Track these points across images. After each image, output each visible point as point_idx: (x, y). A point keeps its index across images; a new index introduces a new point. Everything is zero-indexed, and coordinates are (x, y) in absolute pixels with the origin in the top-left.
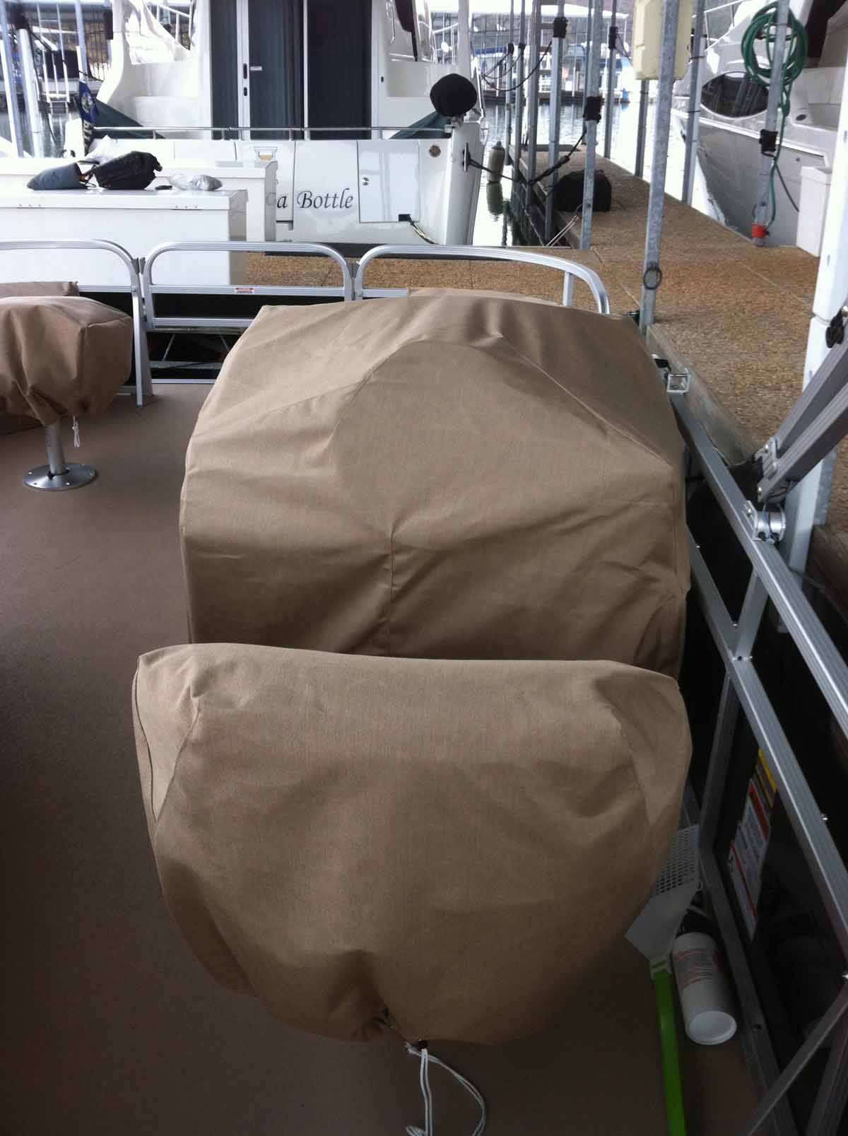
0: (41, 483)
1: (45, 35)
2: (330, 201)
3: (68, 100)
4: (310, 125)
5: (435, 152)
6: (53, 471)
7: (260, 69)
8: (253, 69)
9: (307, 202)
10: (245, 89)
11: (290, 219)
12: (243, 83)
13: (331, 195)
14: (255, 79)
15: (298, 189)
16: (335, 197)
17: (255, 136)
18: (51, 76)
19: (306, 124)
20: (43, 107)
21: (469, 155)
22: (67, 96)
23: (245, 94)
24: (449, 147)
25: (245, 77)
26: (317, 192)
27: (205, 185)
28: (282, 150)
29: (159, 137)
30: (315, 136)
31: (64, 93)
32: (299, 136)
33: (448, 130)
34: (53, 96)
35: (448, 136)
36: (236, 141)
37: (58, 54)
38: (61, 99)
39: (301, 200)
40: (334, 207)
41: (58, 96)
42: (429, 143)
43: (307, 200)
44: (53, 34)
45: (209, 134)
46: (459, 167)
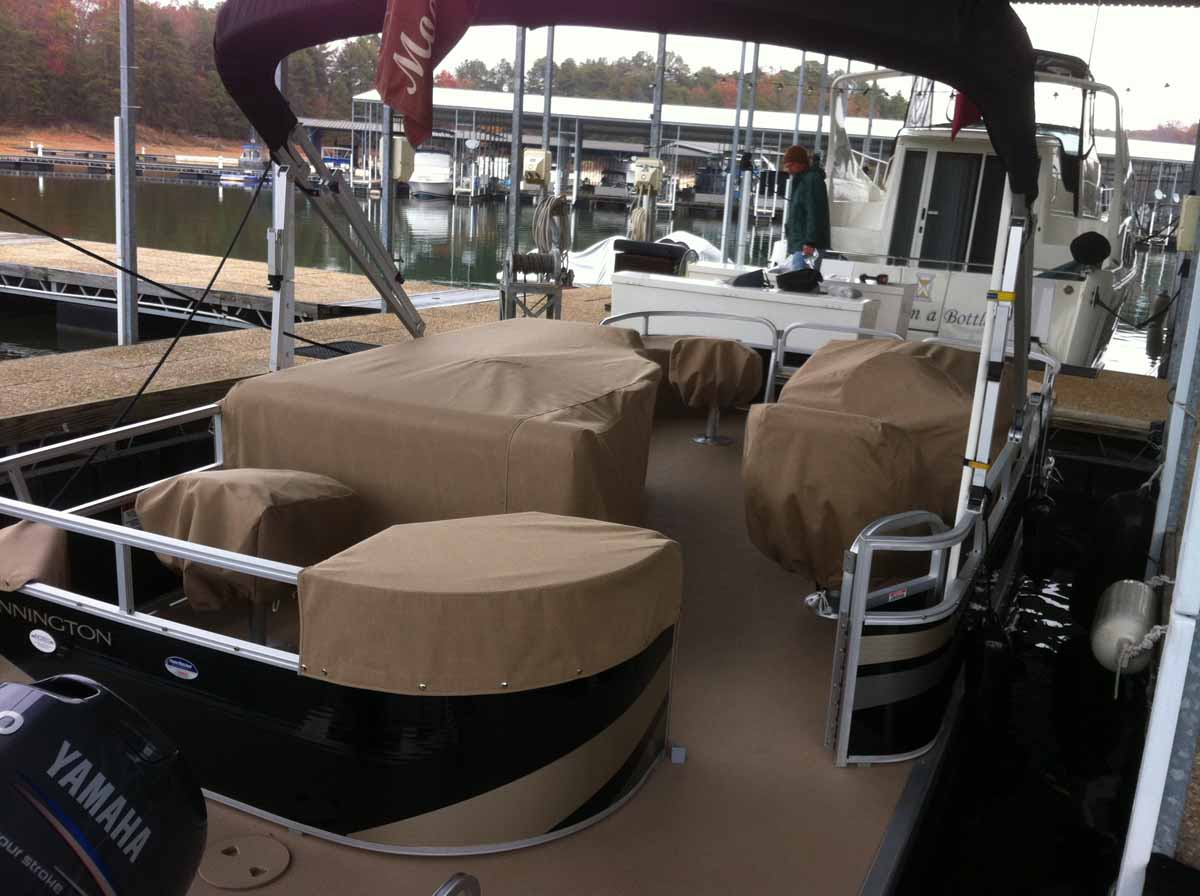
0: (700, 440)
1: (764, 155)
2: (972, 320)
3: (773, 216)
4: (971, 260)
5: (1069, 290)
6: (708, 435)
7: (936, 213)
8: (931, 213)
9: (953, 319)
10: (921, 228)
11: (935, 329)
12: (920, 223)
13: (974, 315)
14: (930, 220)
15: (948, 307)
16: (977, 317)
17: (922, 265)
18: (762, 192)
19: (967, 260)
20: (751, 219)
21: (1097, 295)
22: (773, 211)
23: (920, 231)
24: (1081, 288)
25: (923, 218)
26: (963, 311)
27: (850, 294)
28: (940, 277)
29: (844, 258)
30: (971, 269)
31: (770, 208)
32: (958, 268)
33: (1083, 275)
34: (760, 210)
35: (1082, 279)
36: (903, 268)
37: (772, 173)
38: (767, 214)
39: (947, 316)
40: (974, 324)
41: (764, 211)
42: (1065, 283)
43: (952, 317)
44: (773, 155)
45: (885, 260)
46: (1088, 303)
